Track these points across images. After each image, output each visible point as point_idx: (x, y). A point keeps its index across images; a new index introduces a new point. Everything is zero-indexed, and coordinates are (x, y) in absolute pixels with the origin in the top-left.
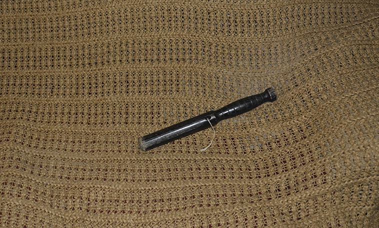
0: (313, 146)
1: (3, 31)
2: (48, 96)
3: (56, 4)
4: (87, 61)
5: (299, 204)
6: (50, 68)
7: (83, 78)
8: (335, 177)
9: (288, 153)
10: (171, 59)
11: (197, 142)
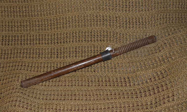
0: (168, 82)
1: (15, 26)
2: (37, 59)
3: (41, 13)
4: (56, 41)
5: (161, 111)
6: (38, 44)
7: (54, 49)
8: (179, 97)
9: (155, 85)
10: (97, 40)
11: (111, 80)
